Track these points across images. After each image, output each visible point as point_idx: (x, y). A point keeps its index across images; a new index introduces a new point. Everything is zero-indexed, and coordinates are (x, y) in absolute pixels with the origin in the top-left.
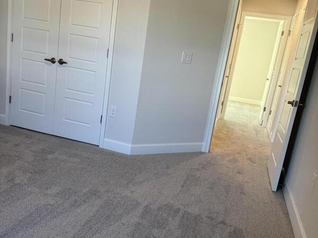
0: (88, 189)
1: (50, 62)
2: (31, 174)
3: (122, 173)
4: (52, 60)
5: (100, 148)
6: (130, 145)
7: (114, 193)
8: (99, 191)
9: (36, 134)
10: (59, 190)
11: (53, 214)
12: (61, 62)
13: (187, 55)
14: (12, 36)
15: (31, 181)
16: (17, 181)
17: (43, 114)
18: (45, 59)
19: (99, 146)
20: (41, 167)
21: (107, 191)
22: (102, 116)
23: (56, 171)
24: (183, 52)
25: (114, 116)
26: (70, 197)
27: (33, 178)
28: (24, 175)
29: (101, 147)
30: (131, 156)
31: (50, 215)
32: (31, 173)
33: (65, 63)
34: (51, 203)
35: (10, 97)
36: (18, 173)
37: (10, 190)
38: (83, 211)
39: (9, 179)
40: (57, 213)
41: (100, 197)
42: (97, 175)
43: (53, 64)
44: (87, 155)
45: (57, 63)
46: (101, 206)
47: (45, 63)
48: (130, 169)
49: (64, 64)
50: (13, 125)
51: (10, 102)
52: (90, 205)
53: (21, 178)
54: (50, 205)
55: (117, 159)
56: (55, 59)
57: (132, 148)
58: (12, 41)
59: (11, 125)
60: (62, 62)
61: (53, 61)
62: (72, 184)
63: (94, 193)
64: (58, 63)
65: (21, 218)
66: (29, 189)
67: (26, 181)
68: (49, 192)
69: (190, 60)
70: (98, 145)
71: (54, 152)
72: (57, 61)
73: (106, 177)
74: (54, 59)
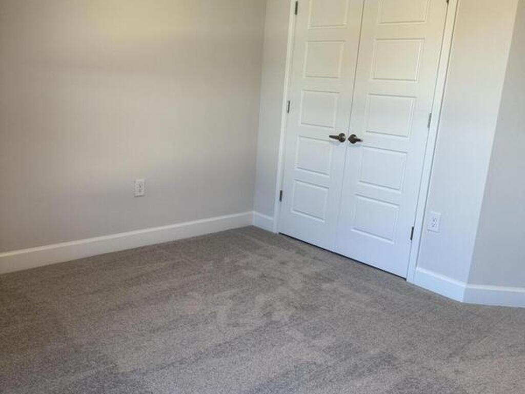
0: (377, 350)
1: (338, 141)
2: (295, 309)
3: (442, 333)
5: (407, 282)
6: (464, 285)
7: (424, 368)
8: (396, 358)
9: (312, 249)
10: (333, 343)
11: (317, 381)
12: (353, 140)
14: (288, 104)
15: (294, 320)
16: (276, 317)
17: (322, 219)
18: (331, 137)
19: (407, 280)
20: (312, 302)
21: (411, 361)
22: (413, 228)
23: (332, 311)
25: (436, 229)
26: (348, 358)
27: (298, 316)
28: (287, 309)
29: (410, 282)
30: (464, 305)
31: (314, 381)
32: (296, 307)
33: (359, 140)
34: (319, 362)
35: (281, 192)
36: (279, 306)
37: (264, 330)
38: (366, 386)
39: (265, 313)
40: (324, 379)
41: (397, 368)
42: (396, 330)
43: (342, 143)
44: (384, 292)
45: (347, 142)
46: (397, 385)
47: (330, 141)
48: (460, 328)
49: (357, 143)
50: (283, 233)
51: (281, 199)
52: (379, 379)
53: (282, 313)
54: (315, 363)
55: (437, 307)
56: (345, 134)
57: (466, 289)
58: (288, 111)
59: (280, 233)
60: (355, 139)
61: (341, 138)
62: (353, 336)
63: (388, 360)
64: (349, 142)
65: (273, 376)
66: (290, 333)
67: (287, 320)
68: (317, 342)
70: (405, 277)
71: (333, 281)
72: (346, 139)
73: (411, 336)
74: (343, 134)
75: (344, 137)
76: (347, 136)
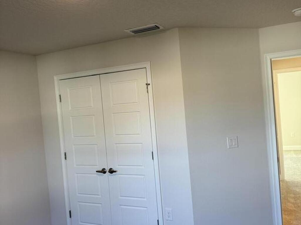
1: (102, 173)
4: (103, 171)
12: (111, 171)
13: (232, 140)
18: (97, 172)
24: (227, 138)
25: (171, 218)
33: (115, 172)
35: (70, 212)
43: (105, 175)
45: (107, 173)
47: (98, 174)
56: (106, 168)
60: (112, 171)
64: (109, 173)
69: (237, 144)
72: (107, 172)
74: (104, 169)
75: (105, 170)
76: (107, 170)
